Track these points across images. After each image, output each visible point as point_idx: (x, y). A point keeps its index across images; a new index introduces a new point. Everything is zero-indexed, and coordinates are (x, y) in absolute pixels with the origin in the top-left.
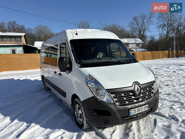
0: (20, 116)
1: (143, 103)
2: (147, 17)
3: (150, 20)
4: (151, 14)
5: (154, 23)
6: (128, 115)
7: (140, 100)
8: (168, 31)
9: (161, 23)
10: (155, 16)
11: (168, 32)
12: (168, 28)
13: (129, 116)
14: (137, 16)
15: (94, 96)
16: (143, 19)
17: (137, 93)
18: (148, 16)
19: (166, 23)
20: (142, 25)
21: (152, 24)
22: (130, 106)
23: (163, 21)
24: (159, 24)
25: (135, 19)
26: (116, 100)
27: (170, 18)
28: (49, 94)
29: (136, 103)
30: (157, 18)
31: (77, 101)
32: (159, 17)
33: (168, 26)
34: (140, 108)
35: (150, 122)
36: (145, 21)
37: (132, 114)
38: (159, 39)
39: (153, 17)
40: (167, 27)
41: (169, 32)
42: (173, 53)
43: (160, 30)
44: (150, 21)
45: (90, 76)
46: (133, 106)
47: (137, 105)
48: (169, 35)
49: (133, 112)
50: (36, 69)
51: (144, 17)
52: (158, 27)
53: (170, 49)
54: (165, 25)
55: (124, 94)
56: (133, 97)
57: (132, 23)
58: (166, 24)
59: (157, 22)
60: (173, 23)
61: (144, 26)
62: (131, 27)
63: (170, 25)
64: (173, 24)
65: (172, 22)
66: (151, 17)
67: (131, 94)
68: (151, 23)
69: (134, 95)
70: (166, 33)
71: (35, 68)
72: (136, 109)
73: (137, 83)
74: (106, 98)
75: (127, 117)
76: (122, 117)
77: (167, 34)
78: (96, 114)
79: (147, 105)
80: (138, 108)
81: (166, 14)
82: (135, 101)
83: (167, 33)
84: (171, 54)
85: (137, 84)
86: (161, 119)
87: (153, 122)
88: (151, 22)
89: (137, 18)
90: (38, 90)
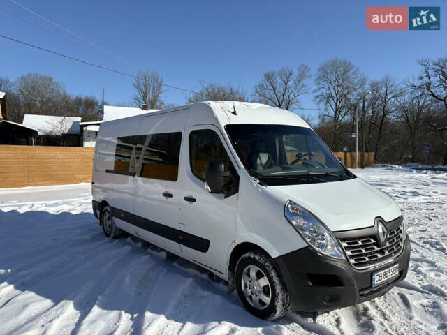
0: (100, 297)
1: (391, 260)
2: (294, 75)
3: (302, 82)
4: (303, 71)
5: (309, 89)
6: (369, 285)
7: (387, 253)
8: (337, 110)
9: (323, 91)
10: (310, 75)
11: (337, 112)
12: (338, 103)
13: (371, 287)
14: (274, 72)
15: (309, 246)
16: (286, 80)
17: (382, 239)
18: (296, 73)
19: (332, 91)
20: (283, 92)
21: (307, 92)
22: (372, 267)
23: (326, 87)
24: (319, 93)
25: (269, 78)
26: (349, 253)
27: (341, 81)
28: (128, 248)
29: (381, 259)
30: (316, 80)
31: (254, 258)
32: (319, 78)
33: (337, 100)
34: (388, 270)
35: (395, 301)
36: (291, 83)
37: (376, 283)
38: (319, 124)
39: (307, 77)
40: (335, 100)
41: (340, 112)
42: (353, 158)
43: (322, 105)
44: (300, 86)
45: (291, 203)
46: (377, 265)
47: (382, 263)
48: (340, 118)
49: (378, 278)
50: (43, 185)
51: (288, 74)
52: (318, 99)
53: (345, 149)
54: (332, 97)
55: (362, 242)
56: (376, 248)
57: (263, 85)
58: (334, 95)
59: (316, 87)
60: (348, 93)
61: (287, 94)
62: (261, 96)
63: (341, 97)
64: (348, 96)
65: (346, 92)
66: (302, 76)
67: (373, 241)
68: (303, 89)
69: (378, 244)
70: (333, 114)
71: (42, 183)
72: (382, 272)
73: (380, 219)
74: (330, 250)
75: (366, 289)
76: (361, 288)
77: (335, 115)
78: (311, 284)
79: (397, 265)
80: (386, 271)
81: (334, 73)
82: (379, 256)
83: (335, 113)
84: (349, 159)
85: (380, 221)
86: (412, 294)
87: (399, 300)
88: (303, 86)
89: (273, 75)
90: (89, 238)
